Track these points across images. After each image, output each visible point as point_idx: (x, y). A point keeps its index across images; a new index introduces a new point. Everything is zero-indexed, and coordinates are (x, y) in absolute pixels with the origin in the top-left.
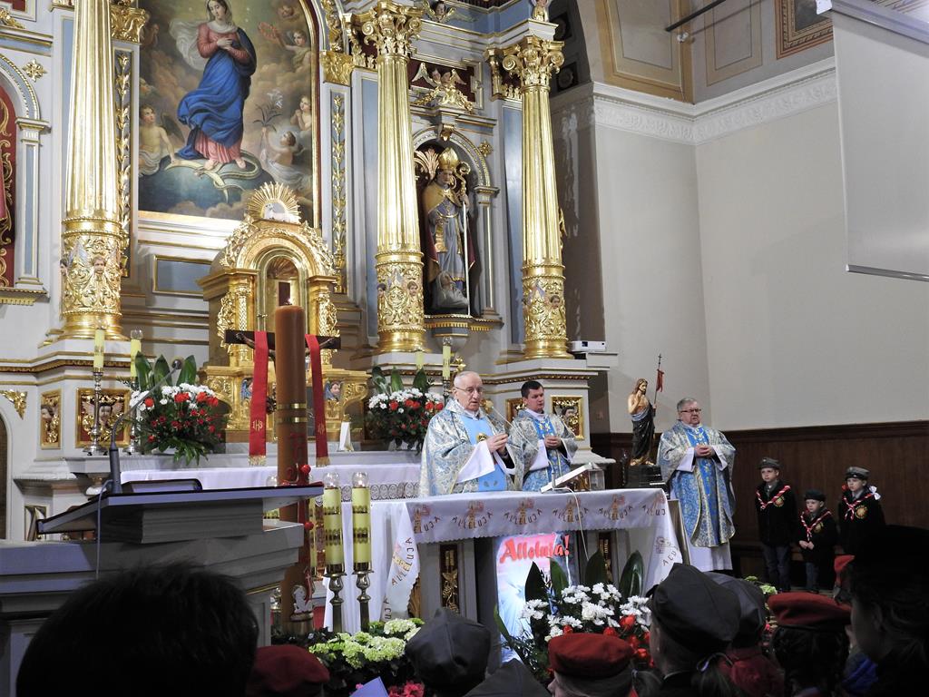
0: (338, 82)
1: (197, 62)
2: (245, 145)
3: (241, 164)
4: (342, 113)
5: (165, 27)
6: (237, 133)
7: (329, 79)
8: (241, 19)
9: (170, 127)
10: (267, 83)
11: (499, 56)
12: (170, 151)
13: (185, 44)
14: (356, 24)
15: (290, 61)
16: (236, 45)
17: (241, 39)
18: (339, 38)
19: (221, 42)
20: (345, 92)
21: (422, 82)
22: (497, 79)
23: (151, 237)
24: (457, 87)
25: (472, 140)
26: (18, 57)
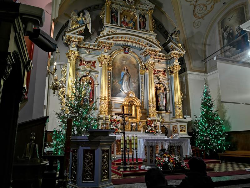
0: (142, 74)
4: (143, 79)
7: (141, 74)
11: (170, 68)
14: (145, 65)
18: (142, 68)
20: (144, 76)
21: (156, 73)
22: (170, 72)
23: (113, 100)
24: (163, 74)
25: (165, 82)
26: (94, 74)
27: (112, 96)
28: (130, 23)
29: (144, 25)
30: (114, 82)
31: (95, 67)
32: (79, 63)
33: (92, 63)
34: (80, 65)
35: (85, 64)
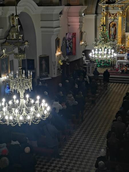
23: (126, 34)
26: (116, 21)
27: (126, 32)
30: (128, 24)
31: (117, 16)
32: (109, 16)
33: (115, 14)
35: (112, 15)
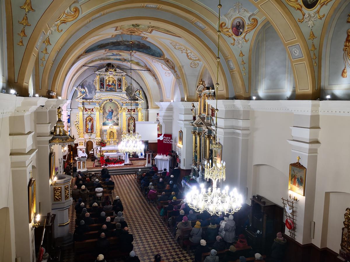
1: (108, 113)
2: (112, 119)
3: (112, 121)
5: (105, 110)
6: (112, 118)
8: (112, 108)
9: (106, 118)
10: (114, 113)
12: (106, 120)
13: (107, 111)
15: (116, 111)
16: (112, 111)
17: (112, 110)
18: (121, 109)
19: (111, 111)
20: (121, 114)
21: (130, 111)
23: (104, 128)
24: (133, 111)
25: (134, 116)
26: (93, 116)
27: (103, 125)
28: (112, 85)
29: (120, 86)
31: (93, 111)
33: (91, 110)
34: (85, 111)
35: (88, 110)
